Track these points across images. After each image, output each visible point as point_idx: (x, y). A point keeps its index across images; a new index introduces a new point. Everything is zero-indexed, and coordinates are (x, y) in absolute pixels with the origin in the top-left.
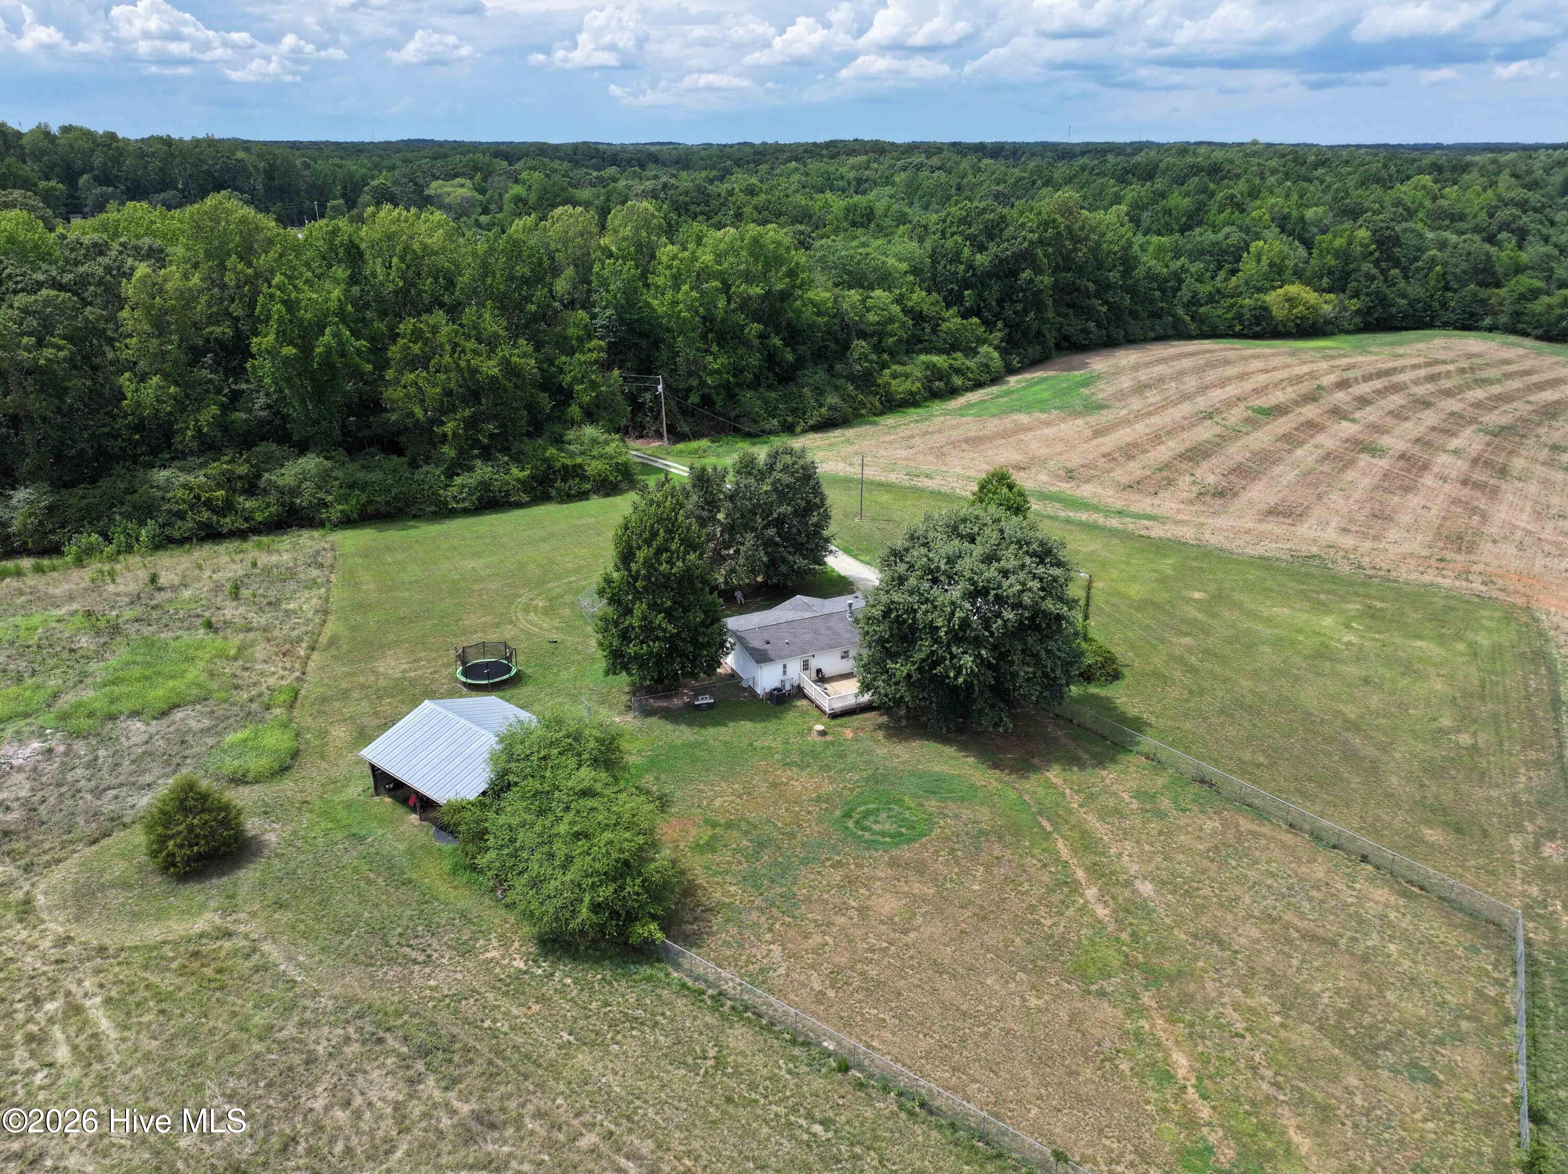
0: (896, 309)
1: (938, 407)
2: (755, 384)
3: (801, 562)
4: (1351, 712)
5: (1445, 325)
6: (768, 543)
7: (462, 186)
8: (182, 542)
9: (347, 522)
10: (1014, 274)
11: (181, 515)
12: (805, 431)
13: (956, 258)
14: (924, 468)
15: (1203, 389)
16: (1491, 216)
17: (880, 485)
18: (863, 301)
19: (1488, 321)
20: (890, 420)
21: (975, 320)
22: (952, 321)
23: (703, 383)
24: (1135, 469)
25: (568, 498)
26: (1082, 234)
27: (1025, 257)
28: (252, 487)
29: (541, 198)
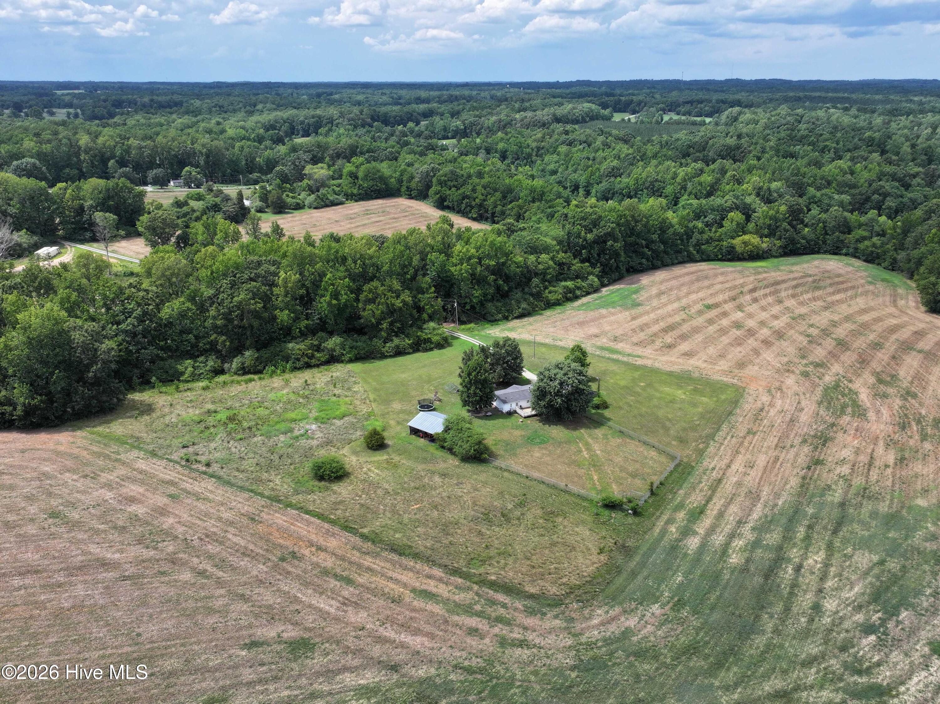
0: (551, 263)
1: (569, 305)
2: (492, 300)
3: (514, 374)
4: (670, 416)
5: (825, 252)
6: (504, 369)
7: (322, 168)
8: (299, 369)
9: (351, 361)
10: (605, 242)
11: (298, 360)
12: (513, 319)
13: (579, 236)
14: (559, 336)
15: (689, 294)
16: (870, 185)
17: (542, 344)
18: (537, 260)
19: (844, 251)
20: (548, 313)
21: (587, 264)
22: (577, 265)
23: (471, 300)
24: (642, 336)
25: (426, 350)
26: (639, 218)
27: (610, 235)
28: (318, 349)
29: (366, 176)
